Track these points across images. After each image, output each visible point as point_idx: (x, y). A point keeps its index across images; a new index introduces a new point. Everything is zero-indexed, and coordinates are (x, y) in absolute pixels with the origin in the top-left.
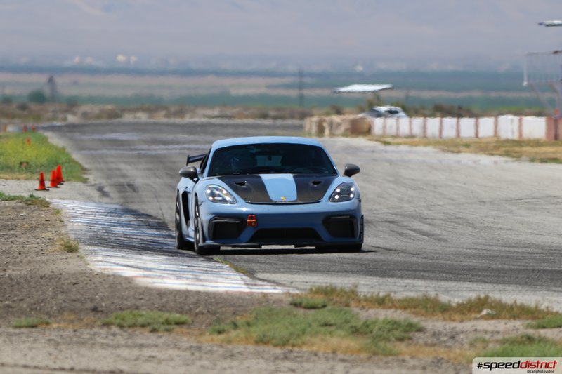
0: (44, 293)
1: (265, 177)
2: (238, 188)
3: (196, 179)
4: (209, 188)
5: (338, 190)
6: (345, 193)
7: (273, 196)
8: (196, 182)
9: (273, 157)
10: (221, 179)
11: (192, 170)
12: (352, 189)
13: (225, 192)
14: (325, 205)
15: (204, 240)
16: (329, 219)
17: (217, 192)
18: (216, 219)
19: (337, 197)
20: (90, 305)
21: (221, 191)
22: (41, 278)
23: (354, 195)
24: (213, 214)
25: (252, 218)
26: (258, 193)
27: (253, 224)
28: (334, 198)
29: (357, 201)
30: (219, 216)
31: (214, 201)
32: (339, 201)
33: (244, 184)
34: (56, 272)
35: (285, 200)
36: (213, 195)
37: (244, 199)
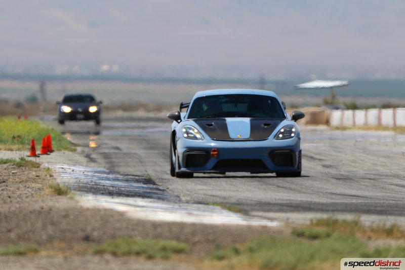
0: (33, 224)
1: (229, 120)
2: (206, 128)
3: (179, 121)
4: (185, 128)
5: (282, 130)
6: (288, 133)
7: (232, 135)
8: (179, 123)
9: (239, 105)
10: (195, 121)
11: (177, 114)
12: (293, 130)
13: (196, 131)
14: (271, 142)
15: (180, 167)
16: (273, 152)
17: (191, 131)
18: (188, 152)
19: (281, 136)
20: (80, 234)
21: (193, 130)
22: (31, 212)
23: (295, 135)
24: (186, 148)
25: (215, 151)
26: (221, 132)
27: (215, 156)
28: (278, 137)
29: (296, 138)
30: (190, 149)
31: (188, 137)
32: (282, 139)
33: (211, 125)
34: (46, 208)
35: (240, 137)
36: (187, 133)
37: (210, 137)
